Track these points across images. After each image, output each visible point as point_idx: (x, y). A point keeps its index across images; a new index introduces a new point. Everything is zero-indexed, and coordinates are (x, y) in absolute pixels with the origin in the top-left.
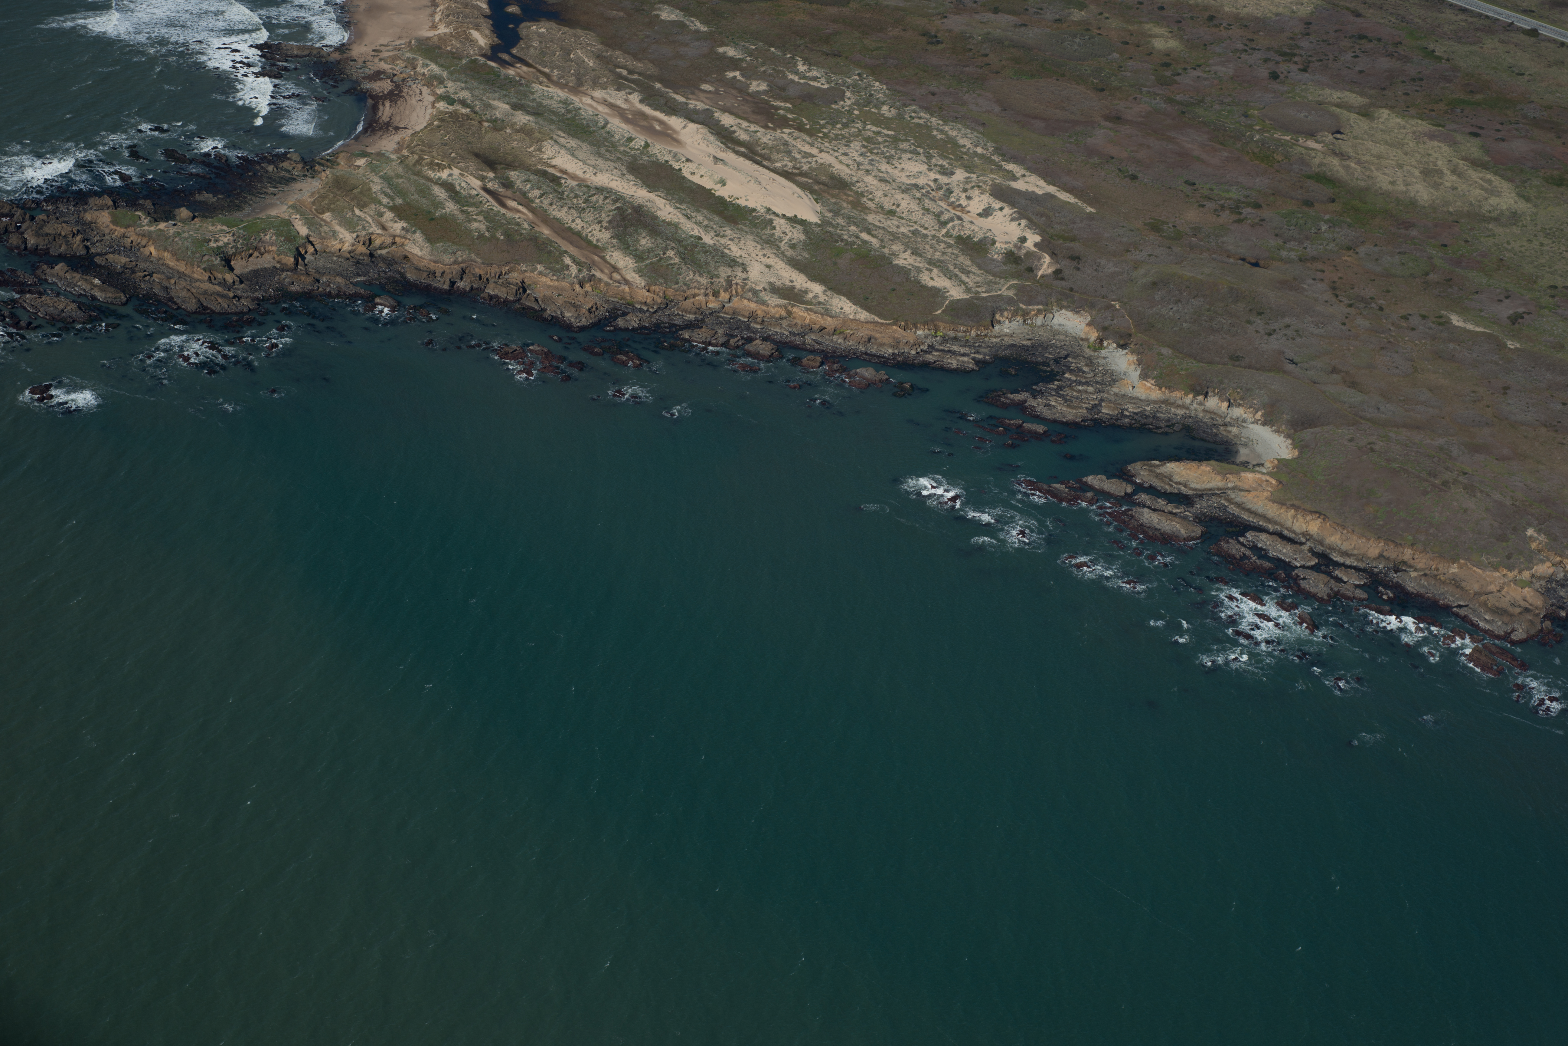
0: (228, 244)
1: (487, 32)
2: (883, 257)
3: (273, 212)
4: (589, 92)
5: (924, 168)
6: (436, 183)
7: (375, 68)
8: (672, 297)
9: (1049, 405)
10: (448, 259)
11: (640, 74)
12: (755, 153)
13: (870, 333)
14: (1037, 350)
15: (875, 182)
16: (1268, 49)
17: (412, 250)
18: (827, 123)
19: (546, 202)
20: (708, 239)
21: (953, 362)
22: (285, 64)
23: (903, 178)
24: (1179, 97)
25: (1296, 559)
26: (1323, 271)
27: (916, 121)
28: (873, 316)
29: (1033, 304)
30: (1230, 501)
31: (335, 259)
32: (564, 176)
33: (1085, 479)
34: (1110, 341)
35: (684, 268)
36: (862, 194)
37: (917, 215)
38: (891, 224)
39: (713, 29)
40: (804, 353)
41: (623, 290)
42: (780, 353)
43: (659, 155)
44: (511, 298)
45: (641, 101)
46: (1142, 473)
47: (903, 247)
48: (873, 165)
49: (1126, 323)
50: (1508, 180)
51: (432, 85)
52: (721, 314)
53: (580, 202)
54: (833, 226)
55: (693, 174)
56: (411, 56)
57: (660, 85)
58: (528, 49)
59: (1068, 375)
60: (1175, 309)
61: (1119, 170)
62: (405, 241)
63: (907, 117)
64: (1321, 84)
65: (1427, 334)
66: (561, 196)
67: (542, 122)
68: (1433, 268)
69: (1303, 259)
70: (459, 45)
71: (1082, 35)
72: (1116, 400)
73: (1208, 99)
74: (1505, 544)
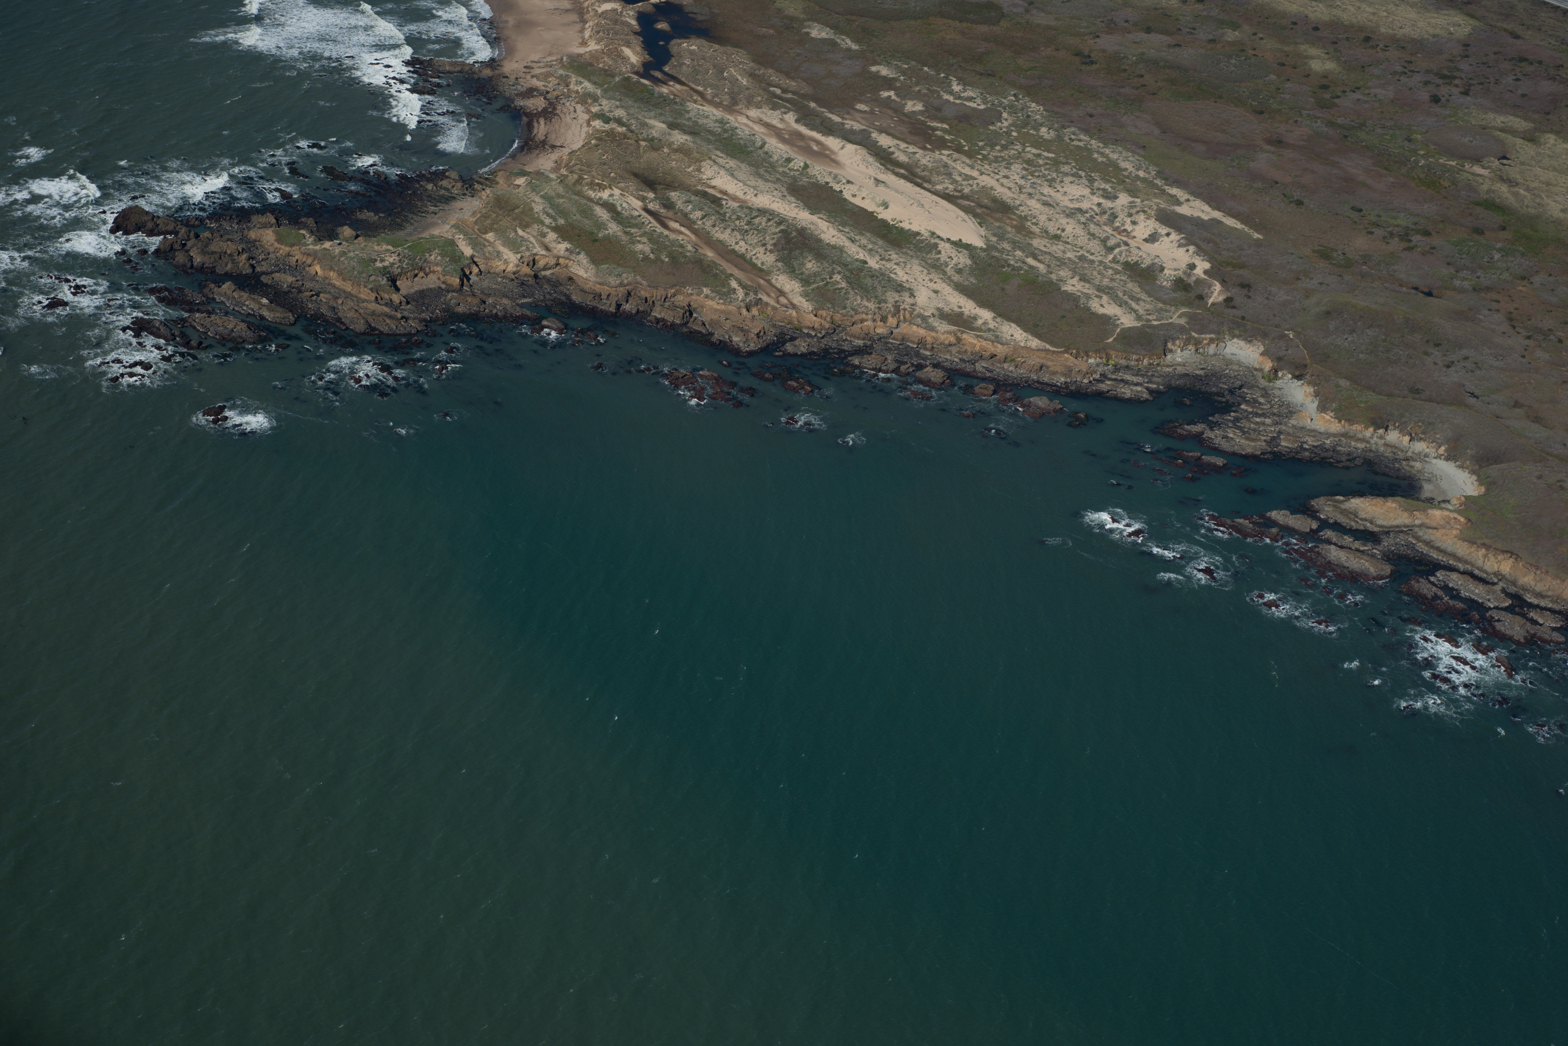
0: (393, 264)
1: (638, 49)
2: (1051, 283)
3: (436, 232)
4: (744, 111)
5: (1087, 192)
6: (597, 203)
7: (528, 85)
8: (840, 322)
9: (1227, 437)
10: (613, 281)
11: (794, 93)
12: (914, 175)
13: (1042, 361)
14: (1211, 380)
15: (1038, 206)
16: (1428, 72)
17: (577, 272)
18: (986, 144)
19: (709, 223)
20: (873, 263)
21: (1127, 392)
22: (437, 80)
23: (1065, 202)
24: (1340, 121)
25: (1489, 600)
26: (1498, 302)
27: (1076, 143)
28: (1044, 344)
29: (1206, 333)
30: (1418, 538)
31: (500, 279)
32: (725, 197)
33: (1268, 514)
34: (1285, 372)
35: (852, 293)
36: (1025, 218)
37: (1083, 240)
38: (1057, 249)
39: (865, 48)
40: (975, 381)
41: (791, 315)
42: (952, 380)
43: (819, 177)
44: (678, 322)
45: (797, 121)
46: (1326, 508)
47: (1070, 273)
48: (1035, 188)
49: (1301, 354)
51: (586, 103)
52: (890, 340)
53: (743, 224)
54: (999, 251)
55: (854, 196)
56: (564, 73)
57: (815, 105)
58: (680, 66)
59: (1244, 406)
60: (1350, 339)
61: (1284, 195)
62: (570, 263)
63: (1067, 139)
64: (1483, 107)
66: (723, 218)
67: (698, 141)
69: (1477, 289)
70: (611, 62)
71: (1238, 56)
72: (1294, 433)
73: (1369, 123)
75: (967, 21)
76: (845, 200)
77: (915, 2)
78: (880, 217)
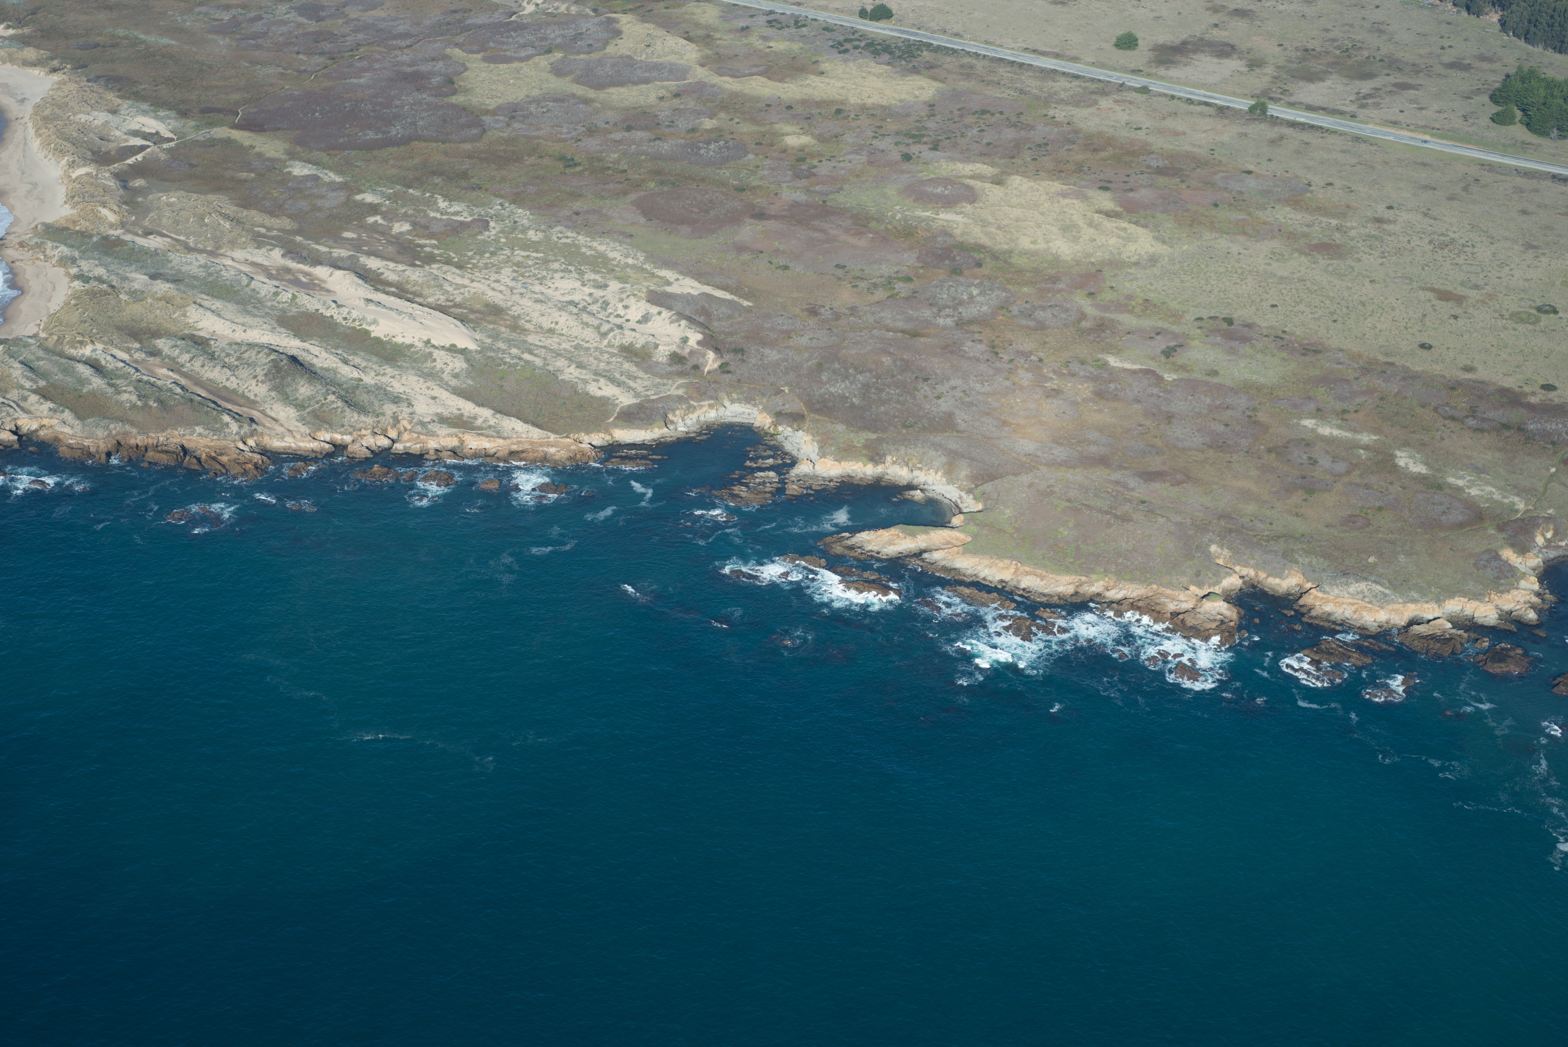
1: (116, 208)
2: (548, 373)
4: (228, 253)
5: (577, 284)
6: (78, 360)
8: (340, 442)
10: (101, 433)
11: (279, 230)
12: (407, 292)
13: (545, 449)
15: (530, 303)
16: (897, 133)
17: (62, 430)
18: (475, 253)
19: (197, 364)
20: (369, 379)
21: (633, 466)
23: (557, 296)
24: (818, 188)
26: (981, 333)
27: (564, 240)
28: (546, 433)
29: (704, 400)
30: (925, 561)
32: (213, 337)
34: (785, 425)
35: (348, 410)
36: (518, 317)
37: (577, 330)
38: (552, 342)
39: (349, 179)
41: (289, 441)
43: (308, 306)
44: (173, 464)
45: (283, 256)
46: (834, 546)
47: (567, 362)
48: (526, 288)
49: (797, 406)
50: (1142, 227)
51: (65, 266)
52: (392, 451)
53: (233, 360)
54: (494, 351)
55: (345, 319)
56: (39, 241)
57: (301, 238)
58: (160, 219)
59: (748, 463)
60: (843, 386)
61: (770, 262)
62: (55, 422)
63: (555, 238)
64: (952, 159)
65: (1088, 377)
66: (212, 357)
67: (183, 288)
68: (1083, 316)
69: (961, 324)
70: (88, 224)
71: (716, 141)
72: (798, 481)
73: (846, 187)
74: (1191, 563)
75: (450, 142)
76: (337, 324)
77: (396, 131)
78: (373, 335)
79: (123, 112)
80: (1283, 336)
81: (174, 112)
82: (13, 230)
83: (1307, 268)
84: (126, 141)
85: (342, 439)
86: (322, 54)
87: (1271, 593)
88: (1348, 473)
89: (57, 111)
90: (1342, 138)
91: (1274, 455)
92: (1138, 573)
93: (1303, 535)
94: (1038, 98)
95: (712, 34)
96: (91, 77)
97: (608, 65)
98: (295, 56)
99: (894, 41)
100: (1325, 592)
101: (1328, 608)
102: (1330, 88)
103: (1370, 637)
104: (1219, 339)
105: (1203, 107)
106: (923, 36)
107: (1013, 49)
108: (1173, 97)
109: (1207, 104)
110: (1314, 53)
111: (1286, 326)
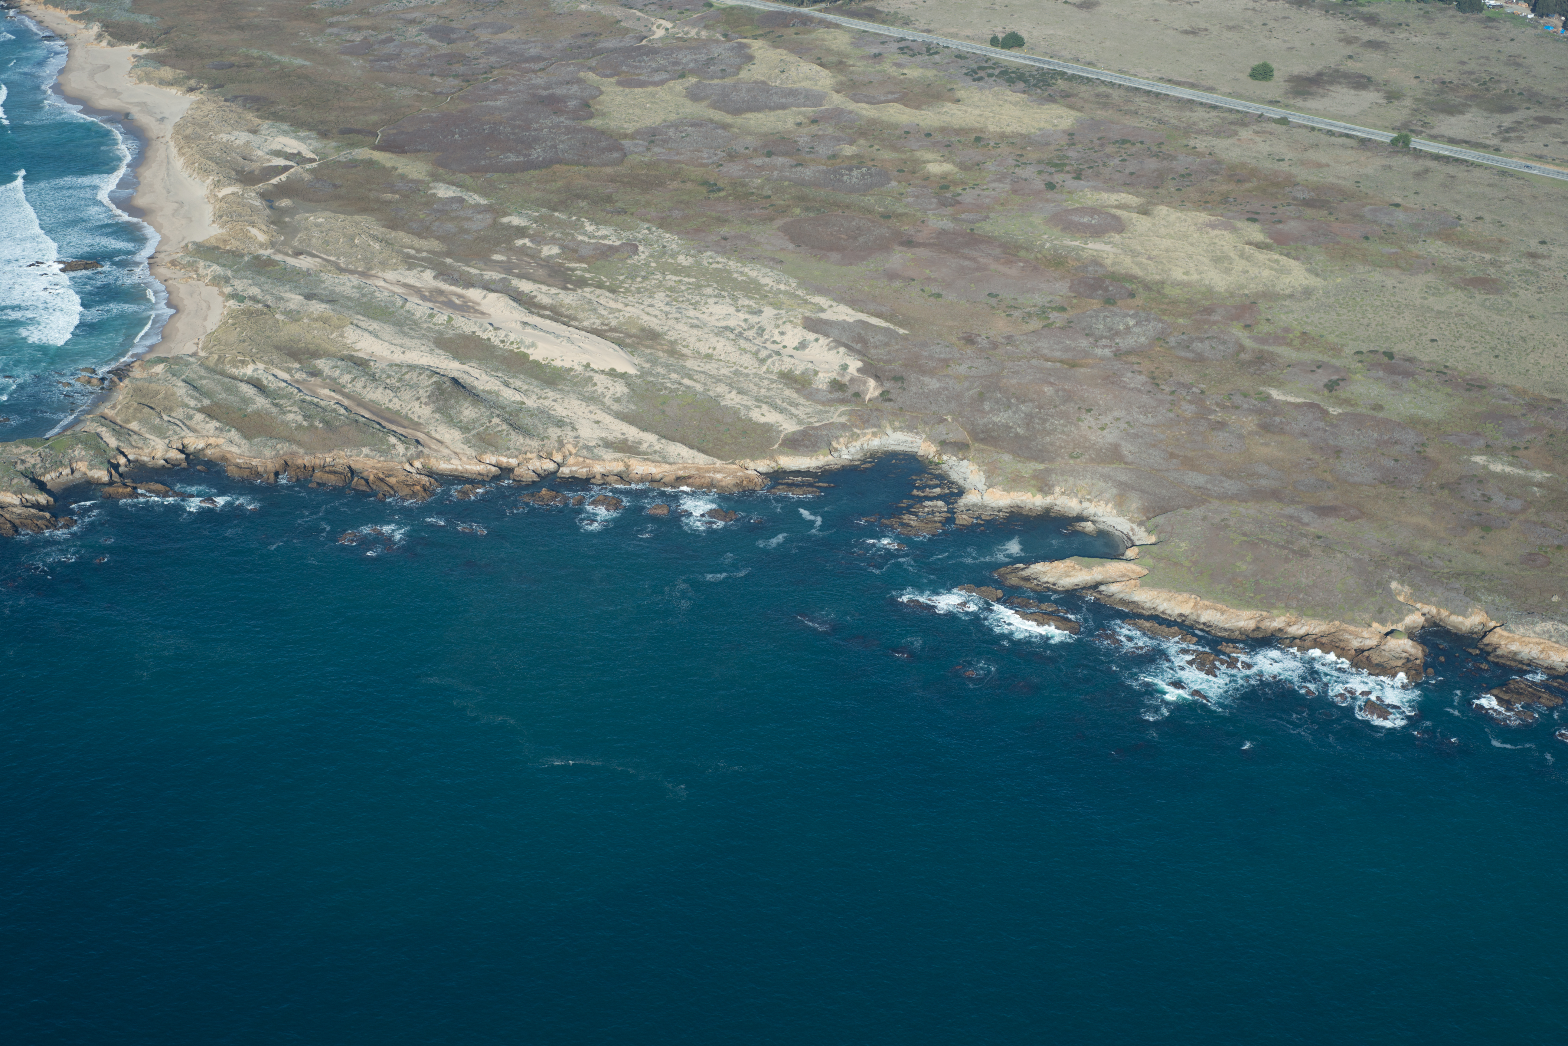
0: (35, 464)
1: (265, 227)
2: (710, 399)
4: (380, 274)
5: (732, 310)
6: (242, 380)
8: (506, 465)
10: (268, 453)
11: (428, 252)
12: (562, 315)
15: (686, 329)
16: (1039, 162)
17: (229, 449)
18: (626, 278)
19: (359, 385)
20: (531, 402)
23: (713, 321)
24: (964, 216)
26: (1139, 364)
27: (715, 266)
28: (712, 459)
29: (867, 428)
30: (1102, 593)
32: (372, 358)
34: (950, 454)
35: (513, 434)
36: (676, 342)
37: (735, 356)
38: (711, 367)
39: (493, 201)
41: (454, 463)
43: (465, 328)
44: (341, 484)
45: (435, 278)
46: (1008, 576)
47: (727, 388)
48: (681, 313)
49: (962, 435)
50: (1294, 259)
51: (218, 285)
52: (558, 475)
53: (394, 381)
54: (654, 376)
55: (503, 341)
56: (191, 260)
57: (451, 260)
58: (310, 240)
59: (915, 492)
60: (1006, 416)
61: (922, 290)
62: (221, 441)
63: (705, 263)
64: (1096, 189)
65: (1252, 410)
66: (373, 378)
67: (338, 309)
68: (1242, 348)
69: (1118, 354)
70: (238, 243)
71: (858, 168)
72: (967, 510)
73: (992, 215)
74: (1373, 599)
75: (591, 165)
76: (494, 347)
77: (537, 153)
78: (531, 358)
79: (263, 132)
80: (1445, 371)
81: (314, 133)
82: (163, 248)
83: (1463, 303)
84: (269, 161)
85: (508, 462)
86: (456, 76)
87: (1454, 631)
88: (1524, 510)
89: (198, 130)
90: (1488, 171)
91: (1446, 492)
92: (1320, 609)
93: (1483, 573)
94: (1177, 128)
95: (844, 60)
96: (229, 97)
97: (744, 91)
98: (429, 78)
99: (1027, 69)
100: (1510, 631)
101: (1514, 647)
102: (1470, 121)
103: (1558, 677)
104: (1381, 373)
105: (1344, 138)
106: (1056, 65)
107: (1147, 78)
108: (1313, 129)
109: (1348, 136)
110: (1452, 85)
111: (1447, 361)
